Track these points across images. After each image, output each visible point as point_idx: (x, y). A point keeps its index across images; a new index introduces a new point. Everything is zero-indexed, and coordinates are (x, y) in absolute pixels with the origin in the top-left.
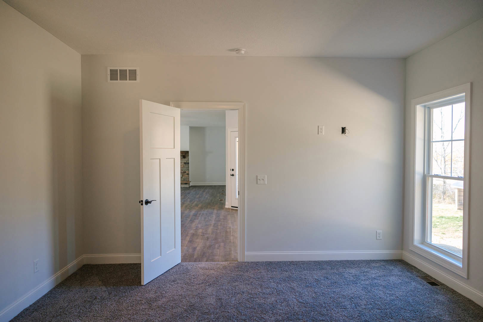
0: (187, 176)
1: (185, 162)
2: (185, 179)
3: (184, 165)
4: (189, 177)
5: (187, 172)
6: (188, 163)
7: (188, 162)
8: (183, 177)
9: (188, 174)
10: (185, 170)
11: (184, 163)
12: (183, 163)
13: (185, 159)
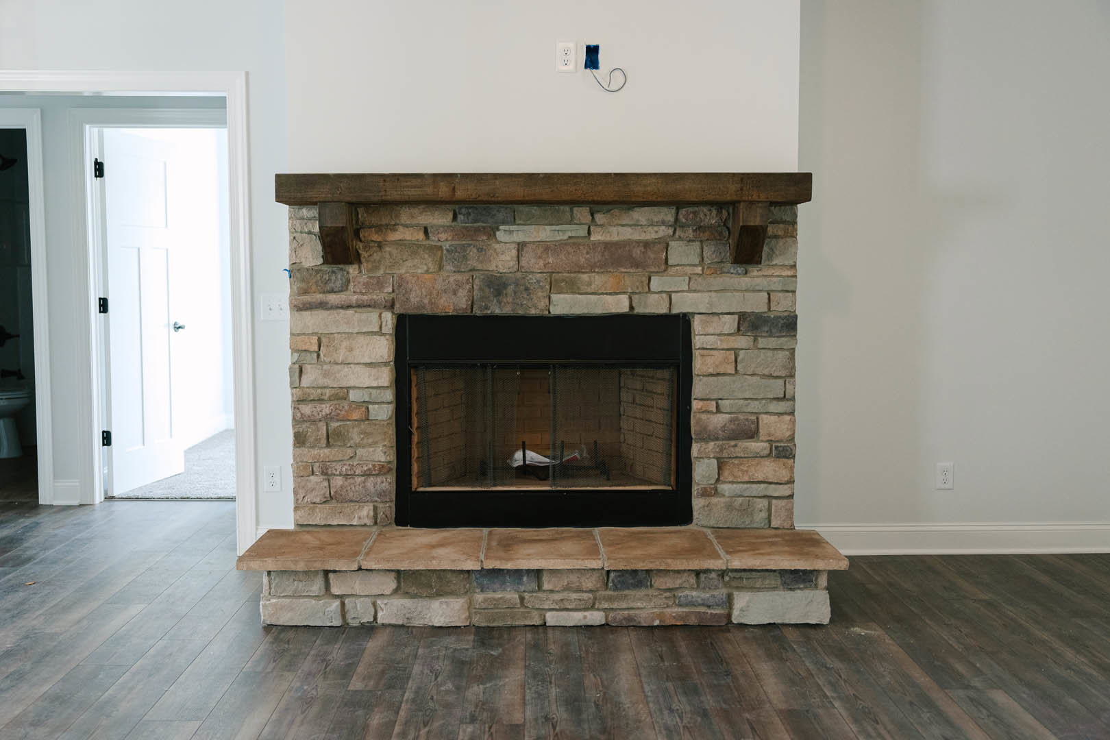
0: (769, 469)
1: (756, 304)
2: (747, 510)
3: (742, 342)
4: (791, 482)
5: (772, 426)
6: (789, 325)
7: (781, 306)
8: (725, 488)
9: (784, 451)
10: (754, 406)
11: (742, 316)
12: (730, 323)
13: (754, 271)
